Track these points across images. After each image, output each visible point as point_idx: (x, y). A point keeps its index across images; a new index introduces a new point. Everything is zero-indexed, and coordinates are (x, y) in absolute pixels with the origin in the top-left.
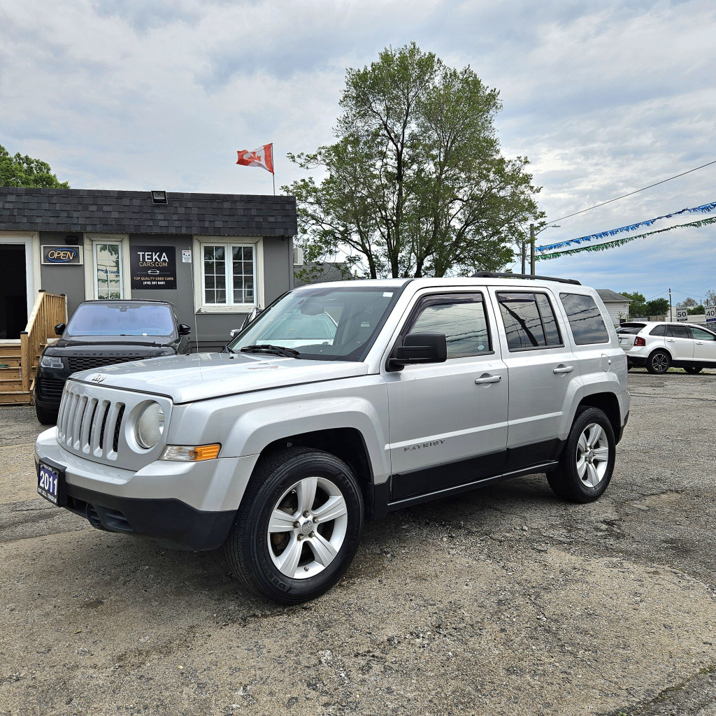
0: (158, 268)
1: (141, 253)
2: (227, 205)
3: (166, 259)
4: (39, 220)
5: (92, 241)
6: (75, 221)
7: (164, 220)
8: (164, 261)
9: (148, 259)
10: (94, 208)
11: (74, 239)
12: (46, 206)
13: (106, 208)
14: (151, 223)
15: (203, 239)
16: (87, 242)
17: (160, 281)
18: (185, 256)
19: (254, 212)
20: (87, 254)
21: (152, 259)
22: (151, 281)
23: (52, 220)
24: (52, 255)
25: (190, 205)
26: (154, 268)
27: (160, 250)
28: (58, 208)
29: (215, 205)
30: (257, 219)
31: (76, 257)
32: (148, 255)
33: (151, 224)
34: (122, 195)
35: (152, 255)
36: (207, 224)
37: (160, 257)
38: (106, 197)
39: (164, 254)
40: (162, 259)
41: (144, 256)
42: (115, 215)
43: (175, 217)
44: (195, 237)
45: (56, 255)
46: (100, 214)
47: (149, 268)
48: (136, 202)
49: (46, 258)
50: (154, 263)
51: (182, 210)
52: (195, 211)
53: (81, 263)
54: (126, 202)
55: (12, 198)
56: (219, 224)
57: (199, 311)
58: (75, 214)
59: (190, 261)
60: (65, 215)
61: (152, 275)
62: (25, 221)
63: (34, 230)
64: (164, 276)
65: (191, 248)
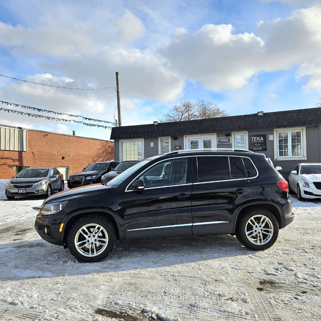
1: (253, 138)
3: (262, 139)
4: (217, 129)
5: (235, 135)
6: (229, 128)
7: (262, 124)
8: (262, 140)
9: (255, 140)
10: (235, 123)
11: (229, 135)
12: (219, 124)
13: (240, 122)
14: (256, 126)
15: (278, 129)
16: (233, 135)
17: (260, 148)
18: (271, 138)
19: (301, 117)
20: (233, 139)
21: (257, 139)
22: (256, 148)
23: (221, 128)
24: (221, 141)
25: (272, 117)
26: (258, 143)
27: (260, 136)
28: (223, 124)
29: (283, 116)
30: (302, 120)
31: (229, 141)
34: (246, 116)
35: (257, 138)
36: (280, 124)
37: (260, 139)
38: (240, 118)
39: (262, 137)
41: (254, 139)
42: (243, 124)
43: (266, 122)
44: (274, 130)
45: (222, 141)
46: (238, 124)
47: (256, 143)
48: (251, 118)
50: (258, 141)
51: (269, 119)
52: (274, 119)
53: (231, 143)
54: (247, 119)
55: (208, 122)
56: (285, 123)
57: (276, 160)
58: (229, 126)
59: (273, 139)
60: (225, 126)
61: (257, 146)
62: (212, 130)
63: (215, 132)
64: (262, 146)
65: (273, 134)
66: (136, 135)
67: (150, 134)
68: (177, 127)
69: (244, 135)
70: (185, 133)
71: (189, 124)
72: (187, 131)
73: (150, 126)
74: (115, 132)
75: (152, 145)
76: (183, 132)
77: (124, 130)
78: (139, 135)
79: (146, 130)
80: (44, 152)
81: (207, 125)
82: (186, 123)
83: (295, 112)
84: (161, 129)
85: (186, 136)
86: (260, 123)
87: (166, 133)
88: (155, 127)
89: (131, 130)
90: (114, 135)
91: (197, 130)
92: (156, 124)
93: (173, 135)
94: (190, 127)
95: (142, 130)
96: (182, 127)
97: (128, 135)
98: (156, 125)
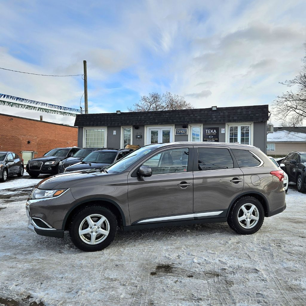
0: (212, 135)
1: (207, 130)
2: (239, 111)
4: (175, 121)
5: (191, 127)
6: (186, 120)
7: (215, 118)
8: (215, 133)
10: (192, 115)
11: (185, 127)
12: (177, 116)
13: (196, 115)
15: (229, 124)
16: (189, 127)
17: (213, 140)
18: (223, 131)
19: (250, 113)
20: (189, 131)
21: (210, 132)
22: (210, 140)
23: (179, 120)
24: (178, 132)
25: (225, 112)
26: (211, 135)
27: (213, 129)
28: (181, 116)
29: (234, 111)
30: (251, 115)
31: (186, 132)
32: (209, 131)
33: (210, 120)
34: (201, 110)
35: (210, 131)
36: (231, 118)
37: (213, 131)
38: (196, 111)
39: (215, 130)
40: (214, 132)
41: (208, 131)
42: (199, 117)
43: (219, 117)
44: (226, 124)
45: (180, 132)
46: (194, 117)
47: (209, 135)
48: (206, 112)
49: (176, 133)
51: (222, 114)
52: (227, 114)
53: (187, 134)
54: (203, 112)
56: (235, 118)
58: (186, 118)
59: (224, 132)
60: (183, 118)
61: (210, 138)
62: (171, 121)
63: (173, 124)
64: (215, 138)
65: (225, 128)
66: (99, 123)
67: (113, 123)
68: (139, 117)
69: (200, 127)
70: (146, 123)
71: (149, 115)
72: (147, 121)
73: (113, 115)
74: (80, 119)
75: (115, 133)
76: (144, 122)
77: (88, 118)
78: (103, 123)
79: (109, 118)
80: (9, 136)
81: (166, 116)
82: (147, 114)
83: (245, 109)
84: (123, 118)
85: (147, 126)
86: (214, 117)
87: (128, 122)
88: (118, 116)
89: (95, 117)
90: (78, 122)
91: (156, 121)
92: (119, 113)
93: (134, 124)
94: (151, 117)
95: (106, 119)
96: (143, 117)
97: (92, 123)
98: (119, 115)
